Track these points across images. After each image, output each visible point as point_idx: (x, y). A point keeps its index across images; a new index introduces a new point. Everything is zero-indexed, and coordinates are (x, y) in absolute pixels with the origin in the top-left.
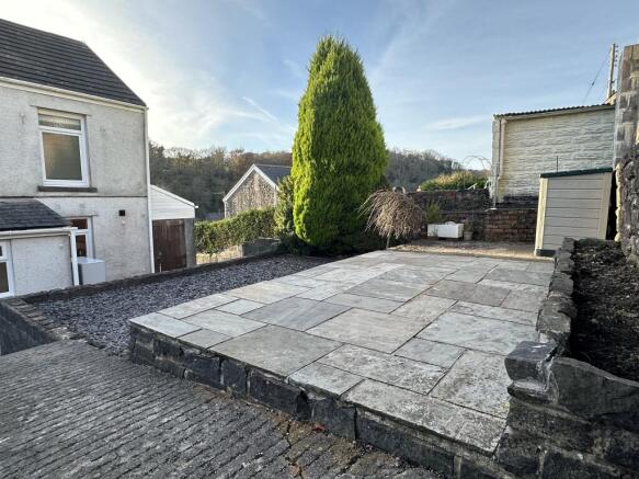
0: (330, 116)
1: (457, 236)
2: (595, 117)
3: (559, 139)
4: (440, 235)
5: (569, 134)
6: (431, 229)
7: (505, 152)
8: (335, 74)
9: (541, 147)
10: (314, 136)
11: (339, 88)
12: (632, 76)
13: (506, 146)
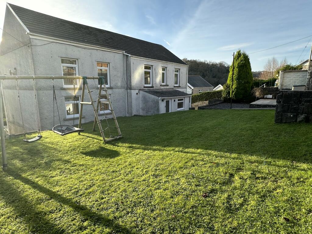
0: (242, 70)
1: (271, 98)
2: (304, 72)
3: (295, 77)
4: (267, 97)
5: (298, 76)
6: (265, 96)
7: (283, 79)
8: (243, 61)
9: (291, 78)
10: (238, 74)
11: (245, 64)
12: (311, 68)
13: (283, 78)
